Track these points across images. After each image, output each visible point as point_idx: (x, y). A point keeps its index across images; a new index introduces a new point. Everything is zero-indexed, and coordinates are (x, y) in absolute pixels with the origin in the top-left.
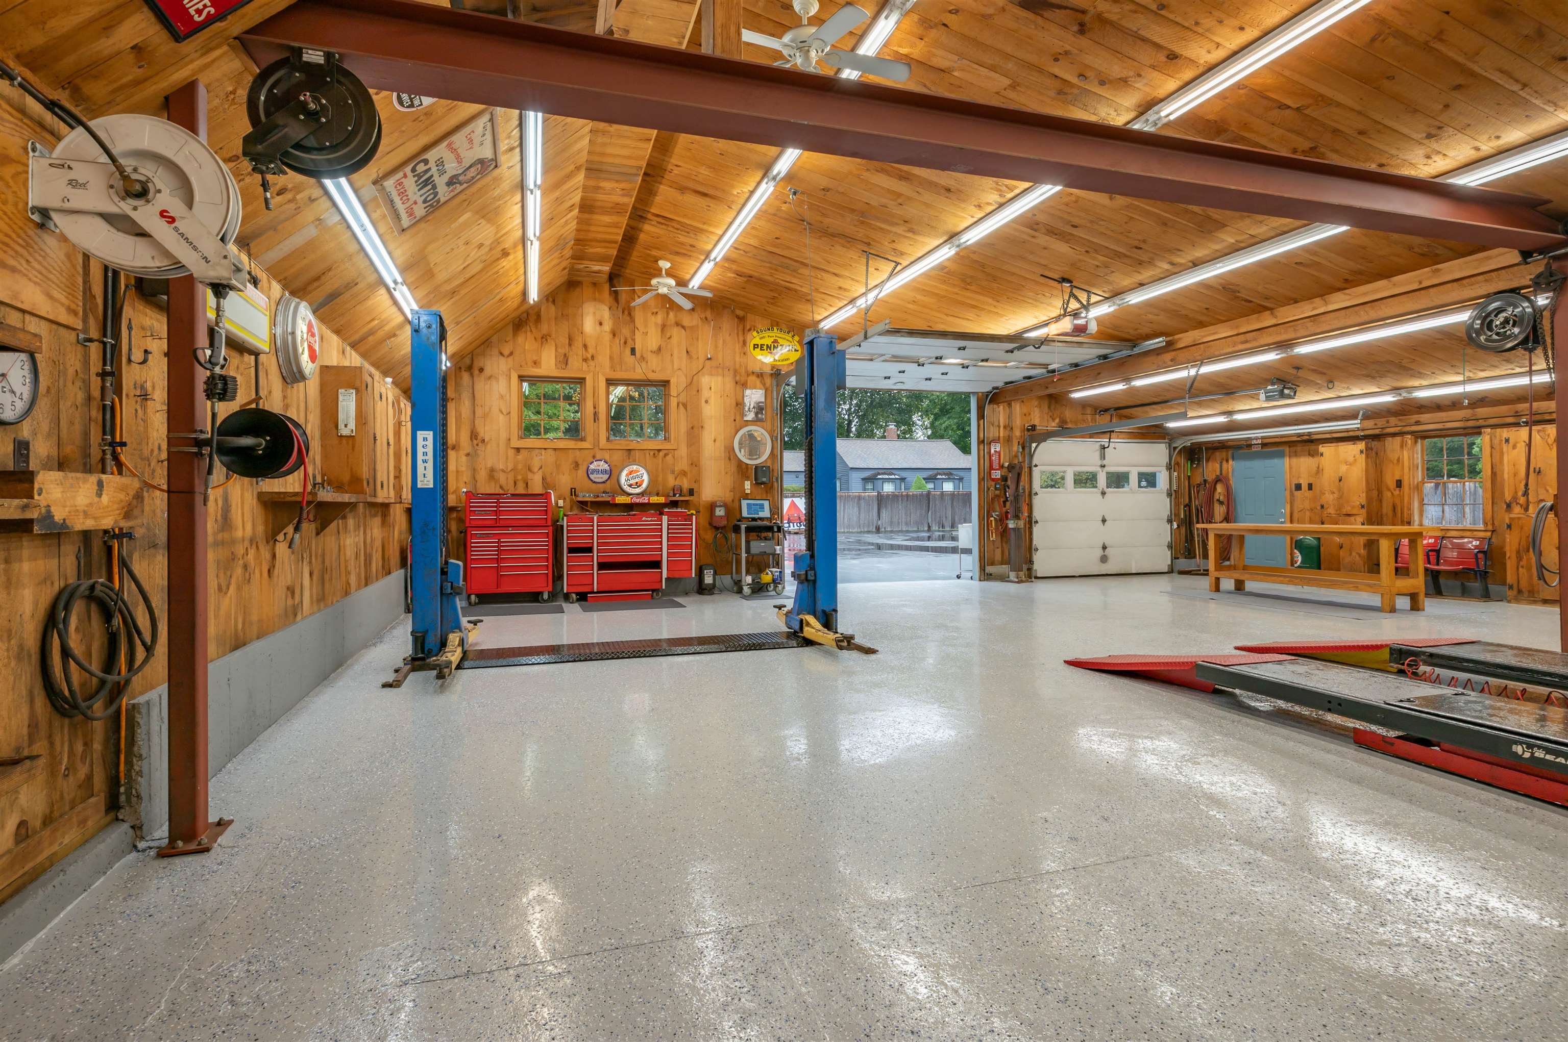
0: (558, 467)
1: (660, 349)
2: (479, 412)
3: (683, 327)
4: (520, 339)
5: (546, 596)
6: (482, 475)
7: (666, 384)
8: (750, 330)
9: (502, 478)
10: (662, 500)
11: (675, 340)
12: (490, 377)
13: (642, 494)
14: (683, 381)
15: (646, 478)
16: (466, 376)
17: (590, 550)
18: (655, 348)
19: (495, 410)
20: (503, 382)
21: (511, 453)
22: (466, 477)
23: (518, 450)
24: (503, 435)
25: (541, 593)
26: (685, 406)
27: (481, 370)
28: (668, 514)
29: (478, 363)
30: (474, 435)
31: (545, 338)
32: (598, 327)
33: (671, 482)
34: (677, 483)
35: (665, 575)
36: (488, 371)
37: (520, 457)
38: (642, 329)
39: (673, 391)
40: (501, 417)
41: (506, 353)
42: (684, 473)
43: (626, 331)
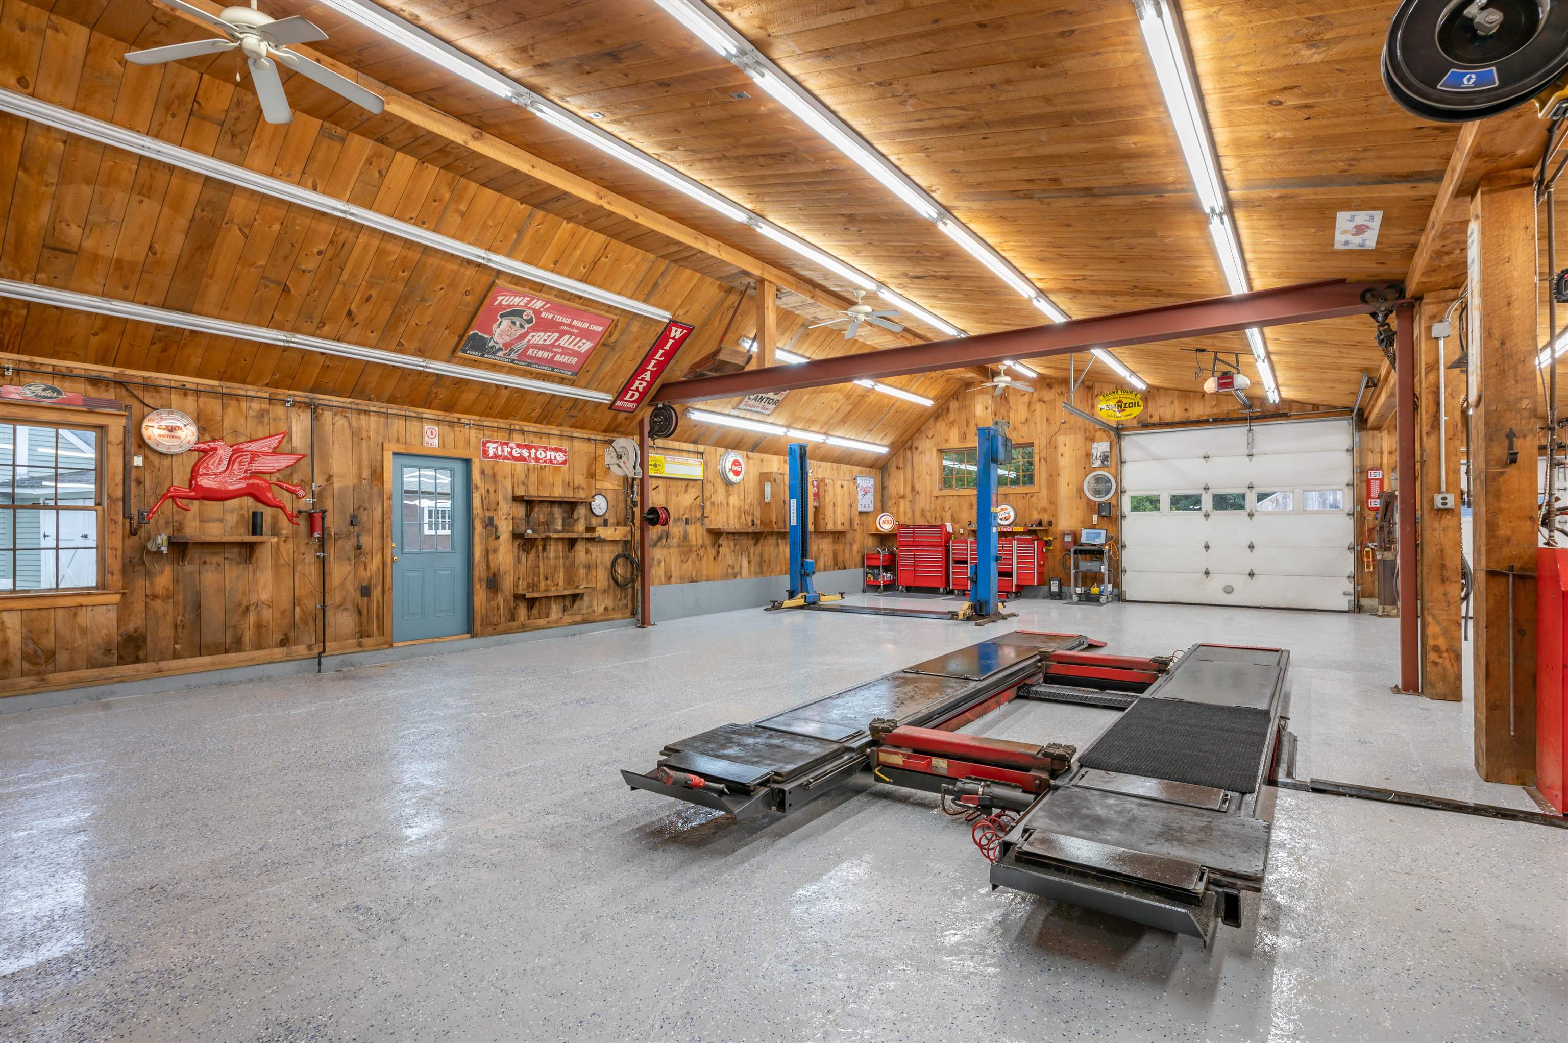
0: (960, 507)
1: (1027, 420)
2: (916, 475)
3: (1044, 402)
4: (939, 424)
5: (941, 590)
6: (918, 514)
7: (1031, 445)
8: (1097, 395)
9: (928, 515)
10: (1021, 529)
11: (1038, 413)
12: (921, 453)
13: (1009, 525)
14: (1044, 442)
15: (1012, 514)
16: (909, 453)
17: (966, 562)
18: (1023, 420)
19: (924, 472)
20: (928, 455)
21: (933, 499)
22: (909, 515)
23: (937, 497)
24: (929, 488)
25: (939, 588)
26: (1045, 460)
27: (917, 448)
28: (1018, 540)
29: (916, 444)
30: (913, 489)
31: (952, 423)
32: (985, 411)
33: (1036, 516)
34: (1040, 516)
35: (1015, 582)
36: (920, 449)
37: (938, 502)
38: (1014, 408)
39: (1036, 451)
40: (928, 477)
41: (930, 436)
42: (1045, 510)
43: (1003, 411)
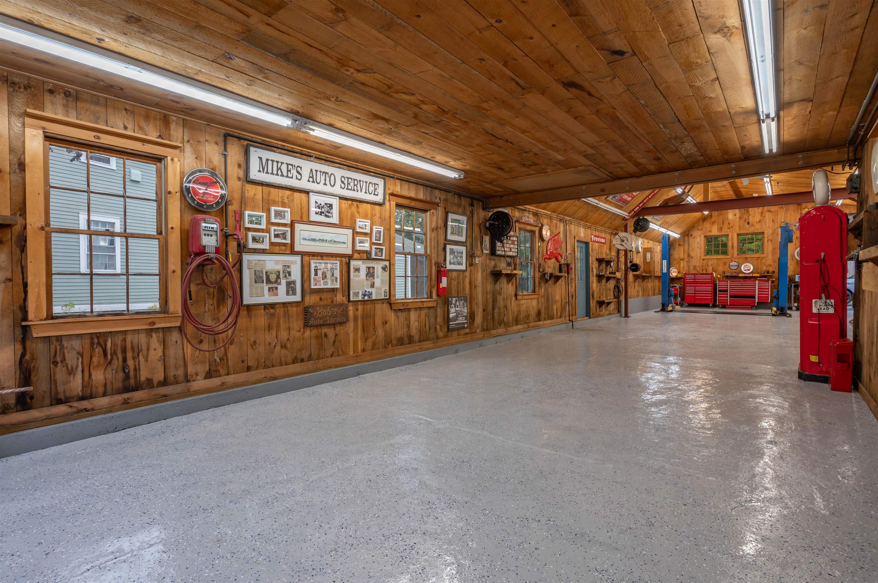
0: (718, 265)
1: (760, 221)
2: (690, 248)
3: (771, 212)
4: (705, 223)
5: (711, 305)
6: (691, 268)
7: (763, 233)
8: (804, 208)
9: (698, 269)
10: (758, 275)
11: (767, 217)
12: (694, 237)
13: (750, 273)
14: (770, 231)
15: (752, 268)
16: (686, 238)
17: (727, 291)
18: (758, 220)
19: (696, 247)
20: (698, 238)
21: (701, 260)
22: (686, 269)
23: (704, 259)
24: (699, 255)
25: (709, 304)
26: (771, 241)
27: (691, 235)
28: (759, 280)
29: (691, 233)
30: (689, 255)
31: (713, 223)
32: (734, 217)
33: (764, 268)
34: (767, 269)
35: (757, 301)
36: (693, 236)
37: (704, 262)
38: (752, 215)
39: (766, 236)
40: (698, 250)
41: (700, 229)
42: (770, 265)
43: (745, 216)
